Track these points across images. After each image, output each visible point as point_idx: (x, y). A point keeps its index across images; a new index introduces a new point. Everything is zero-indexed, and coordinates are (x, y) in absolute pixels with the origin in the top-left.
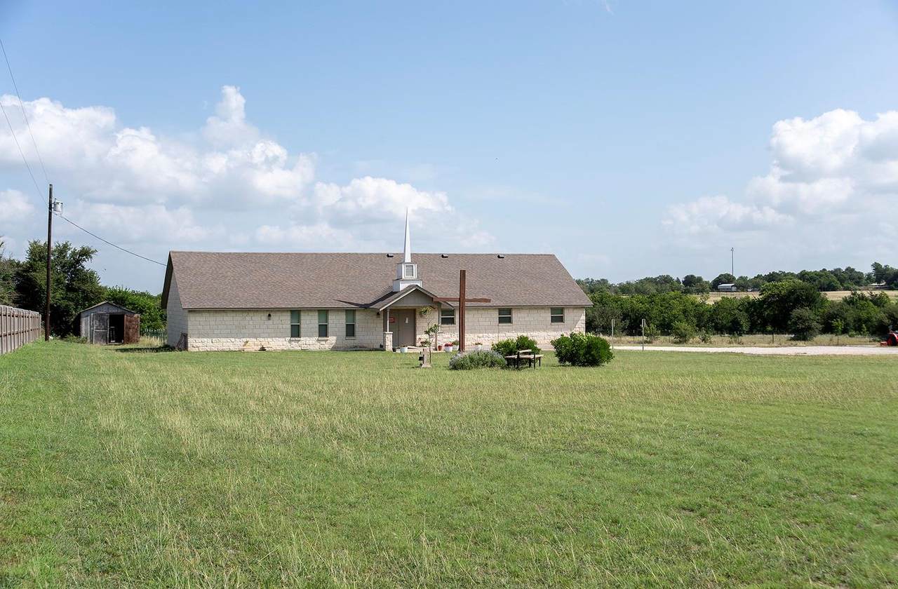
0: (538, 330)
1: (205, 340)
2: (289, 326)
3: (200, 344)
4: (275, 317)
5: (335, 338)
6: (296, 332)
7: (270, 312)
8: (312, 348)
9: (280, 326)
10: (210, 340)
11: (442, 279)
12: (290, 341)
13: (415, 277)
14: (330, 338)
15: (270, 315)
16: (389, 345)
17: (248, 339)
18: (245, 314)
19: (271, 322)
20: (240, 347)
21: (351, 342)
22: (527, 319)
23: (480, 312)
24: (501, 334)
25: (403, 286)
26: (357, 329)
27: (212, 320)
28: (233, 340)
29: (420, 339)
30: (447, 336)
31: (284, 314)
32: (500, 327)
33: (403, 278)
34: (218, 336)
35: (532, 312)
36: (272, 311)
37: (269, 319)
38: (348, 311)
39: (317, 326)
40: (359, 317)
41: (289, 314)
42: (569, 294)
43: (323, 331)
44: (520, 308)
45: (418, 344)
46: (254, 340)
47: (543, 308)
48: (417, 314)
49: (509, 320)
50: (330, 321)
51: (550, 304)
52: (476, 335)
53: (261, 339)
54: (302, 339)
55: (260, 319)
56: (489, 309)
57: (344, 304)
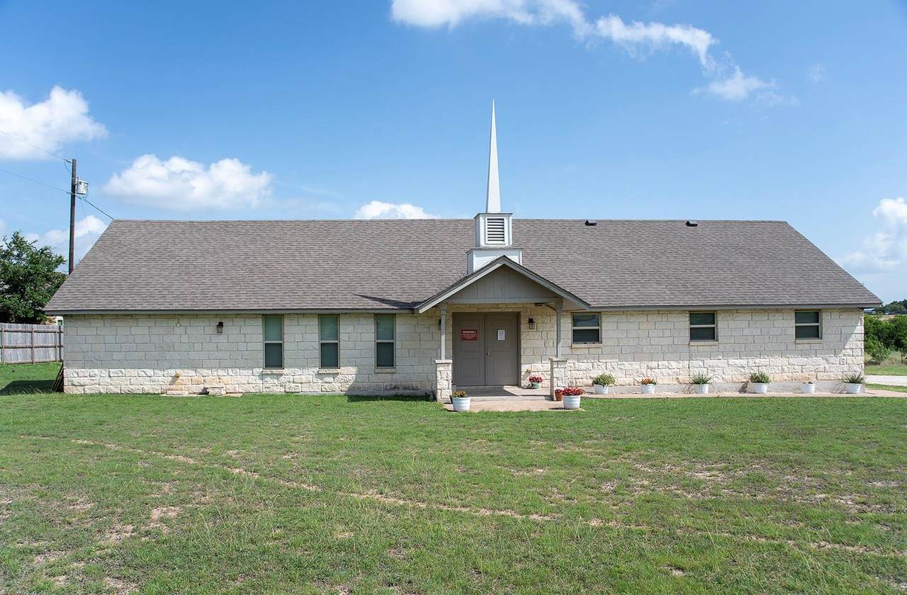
0: (771, 353)
1: (96, 371)
2: (261, 347)
3: (86, 380)
4: (231, 328)
5: (353, 370)
6: (274, 357)
7: (220, 318)
8: (306, 389)
9: (242, 346)
10: (105, 373)
11: (580, 257)
12: (262, 376)
13: (508, 241)
14: (342, 370)
15: (221, 325)
16: (444, 387)
17: (179, 371)
18: (173, 323)
19: (222, 338)
20: (164, 387)
21: (385, 378)
22: (746, 332)
23: (650, 318)
24: (694, 363)
25: (479, 262)
26: (399, 353)
27: (108, 333)
28: (150, 372)
29: (528, 372)
30: (583, 366)
31: (251, 322)
32: (692, 348)
33: (482, 244)
34: (121, 364)
35: (757, 317)
36: (225, 316)
37: (220, 333)
38: (378, 317)
39: (317, 346)
40: (402, 328)
41: (260, 322)
42: (829, 284)
43: (330, 357)
44: (734, 309)
45: (525, 382)
46: (192, 373)
47: (777, 309)
48: (524, 321)
49: (711, 335)
50: (343, 337)
51: (794, 301)
52: (644, 365)
53: (205, 372)
54: (286, 371)
55: (201, 331)
56: (670, 312)
57: (370, 301)
